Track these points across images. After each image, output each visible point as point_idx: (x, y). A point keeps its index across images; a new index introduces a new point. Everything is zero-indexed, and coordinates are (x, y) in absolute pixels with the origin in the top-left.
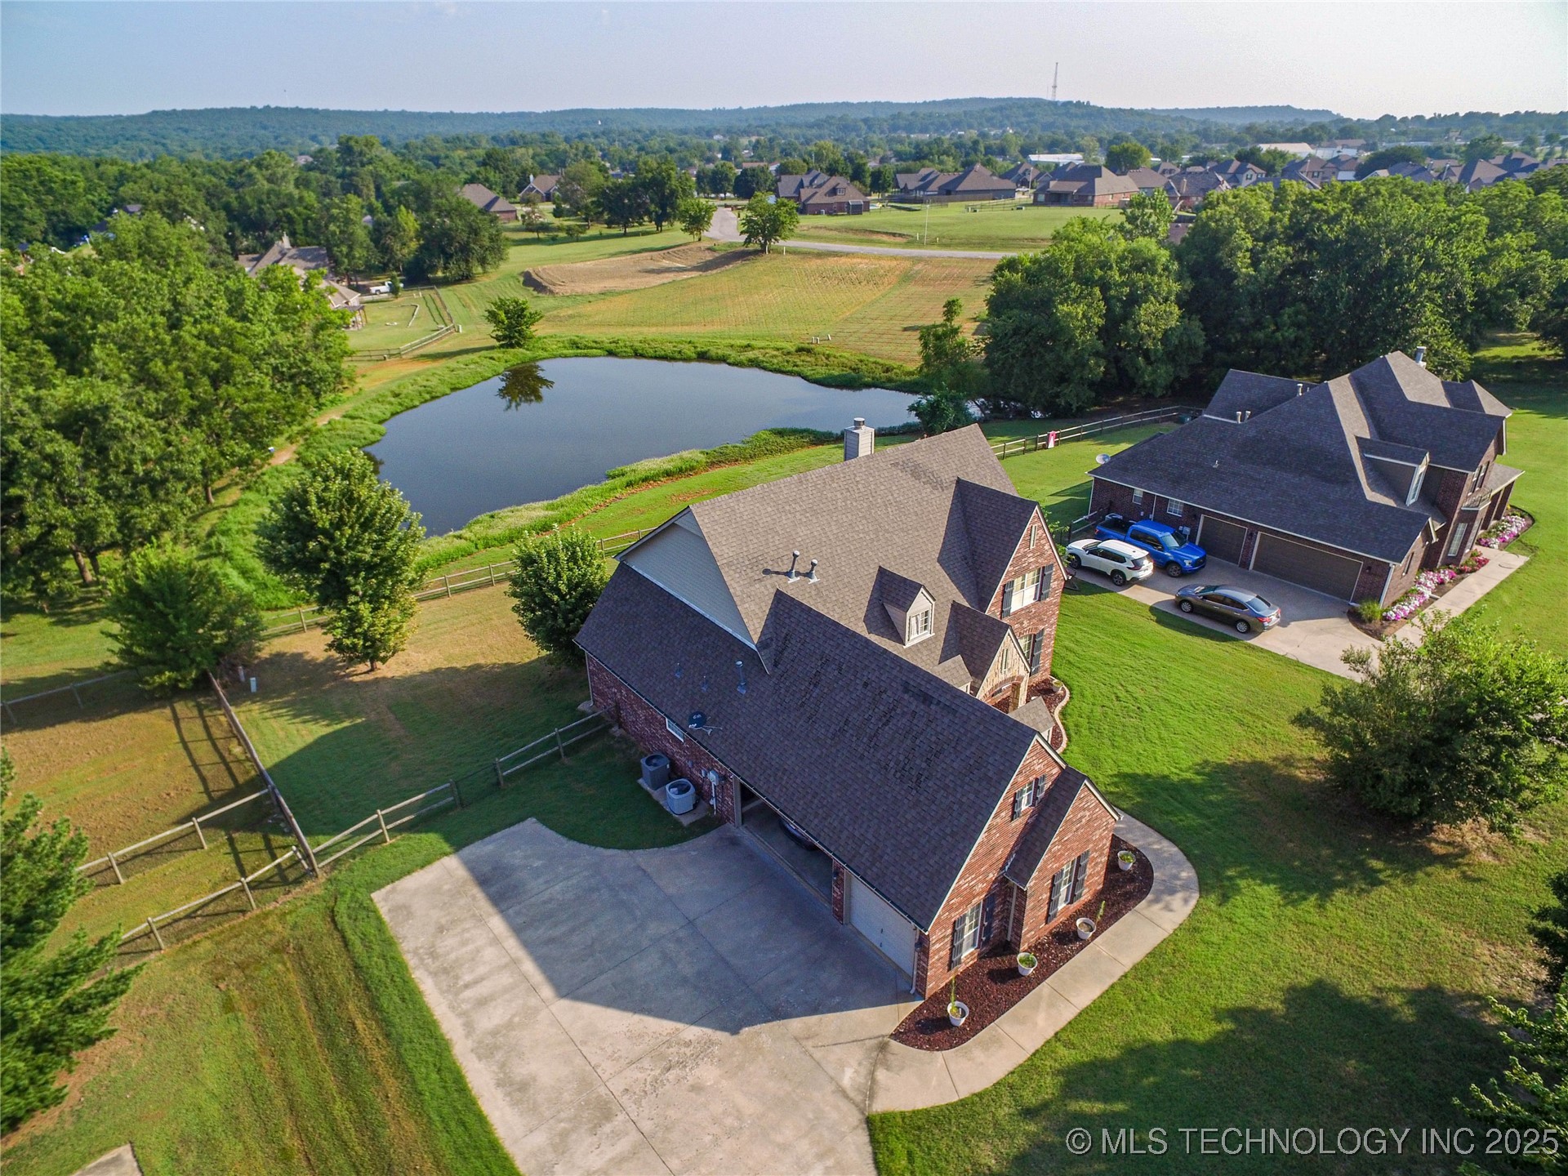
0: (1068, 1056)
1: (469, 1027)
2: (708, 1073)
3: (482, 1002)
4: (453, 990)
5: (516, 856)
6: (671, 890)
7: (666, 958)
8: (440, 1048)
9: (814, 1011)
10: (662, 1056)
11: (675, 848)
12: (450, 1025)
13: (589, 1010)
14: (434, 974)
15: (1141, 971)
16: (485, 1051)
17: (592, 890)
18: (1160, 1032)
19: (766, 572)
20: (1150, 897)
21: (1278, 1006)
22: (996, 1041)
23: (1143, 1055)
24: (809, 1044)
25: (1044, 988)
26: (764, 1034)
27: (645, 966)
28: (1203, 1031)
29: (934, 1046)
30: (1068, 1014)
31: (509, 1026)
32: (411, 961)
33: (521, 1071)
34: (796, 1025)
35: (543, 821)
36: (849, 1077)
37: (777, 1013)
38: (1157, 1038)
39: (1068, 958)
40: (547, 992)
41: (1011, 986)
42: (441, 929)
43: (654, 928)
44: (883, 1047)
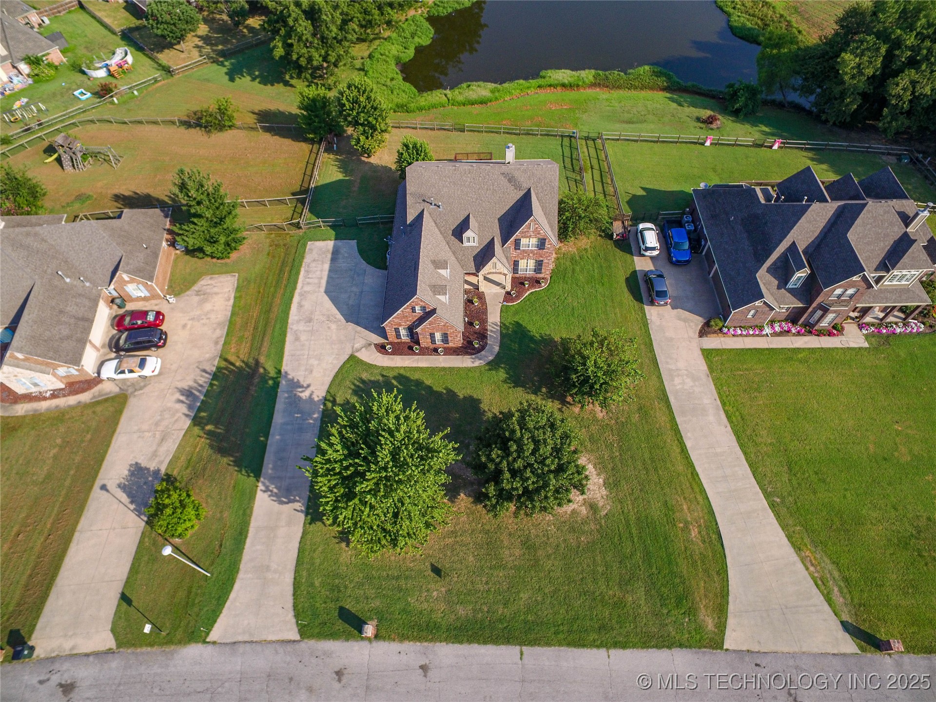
0: (402, 372)
1: (302, 287)
2: (334, 326)
3: (309, 284)
4: (306, 277)
5: (344, 251)
6: (366, 281)
7: (349, 297)
8: (295, 288)
9: (365, 328)
10: (329, 317)
11: (378, 270)
12: (299, 285)
13: (326, 298)
14: (305, 271)
15: (444, 369)
16: (301, 295)
17: (351, 270)
18: (428, 382)
19: (424, 201)
20: (473, 356)
21: (461, 396)
22: (393, 359)
23: (419, 383)
24: (357, 334)
25: (416, 357)
26: (351, 326)
27: (344, 296)
28: (437, 388)
29: (380, 352)
30: (414, 365)
31: (309, 292)
32: (303, 265)
33: (303, 303)
34: (359, 328)
35: (358, 243)
36: (357, 346)
37: (358, 324)
38: (426, 382)
39: (431, 355)
40: (323, 289)
41: (410, 352)
42: (314, 260)
43: (354, 289)
44: (370, 345)
